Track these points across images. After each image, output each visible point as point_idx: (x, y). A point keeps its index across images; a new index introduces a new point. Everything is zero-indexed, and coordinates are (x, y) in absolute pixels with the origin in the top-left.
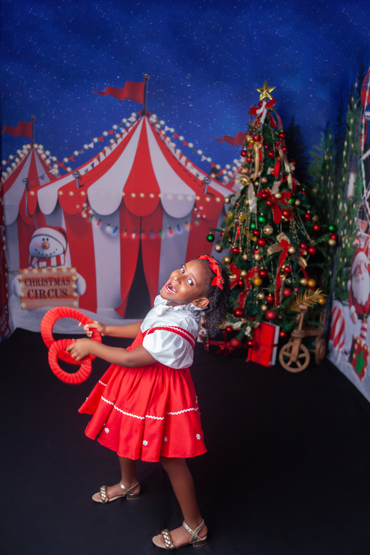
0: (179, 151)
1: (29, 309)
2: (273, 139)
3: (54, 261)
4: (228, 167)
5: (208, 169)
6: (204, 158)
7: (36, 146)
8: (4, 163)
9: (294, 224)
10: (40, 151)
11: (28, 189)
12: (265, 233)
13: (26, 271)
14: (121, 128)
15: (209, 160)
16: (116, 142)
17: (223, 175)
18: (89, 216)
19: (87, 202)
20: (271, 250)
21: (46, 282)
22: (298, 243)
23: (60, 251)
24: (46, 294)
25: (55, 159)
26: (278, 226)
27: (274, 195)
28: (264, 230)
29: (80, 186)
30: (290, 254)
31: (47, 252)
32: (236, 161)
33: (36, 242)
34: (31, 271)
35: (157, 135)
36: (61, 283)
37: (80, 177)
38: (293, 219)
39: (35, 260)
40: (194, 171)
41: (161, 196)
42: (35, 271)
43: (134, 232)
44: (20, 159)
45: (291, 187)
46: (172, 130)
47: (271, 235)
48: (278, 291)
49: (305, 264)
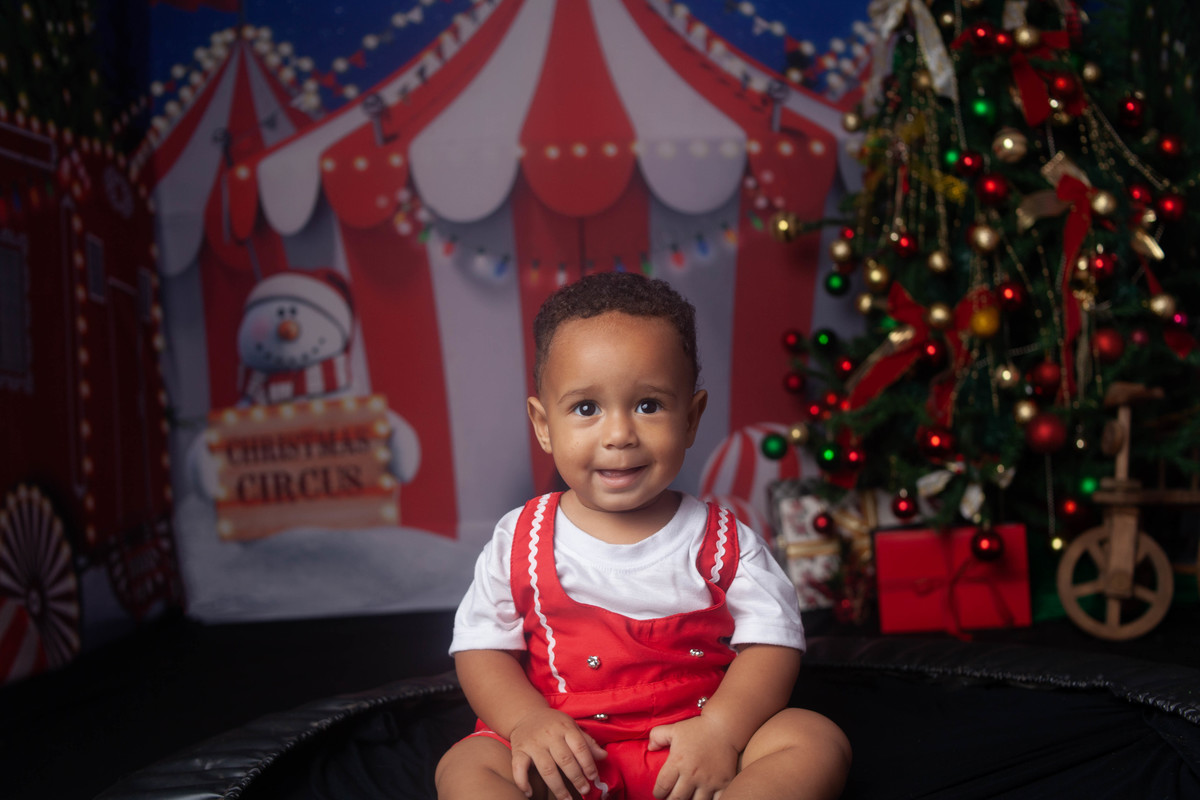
0: (682, 11)
1: (244, 540)
3: (314, 380)
4: (838, 45)
5: (776, 57)
6: (761, 25)
7: (249, 32)
8: (157, 89)
10: (263, 47)
11: (229, 161)
12: (1000, 155)
13: (230, 417)
15: (778, 29)
17: (825, 72)
18: (418, 227)
19: (410, 184)
20: (1027, 213)
21: (294, 446)
22: (1118, 184)
23: (332, 346)
24: (295, 488)
25: (306, 64)
28: (996, 144)
29: (388, 139)
30: (1098, 217)
31: (294, 352)
32: (859, 28)
33: (259, 321)
34: (244, 415)
36: (339, 446)
37: (384, 113)
39: (257, 379)
40: (735, 66)
41: (639, 148)
42: (259, 414)
43: (563, 267)
44: (205, 73)
47: (1024, 161)
48: (1073, 346)
49: (1158, 252)
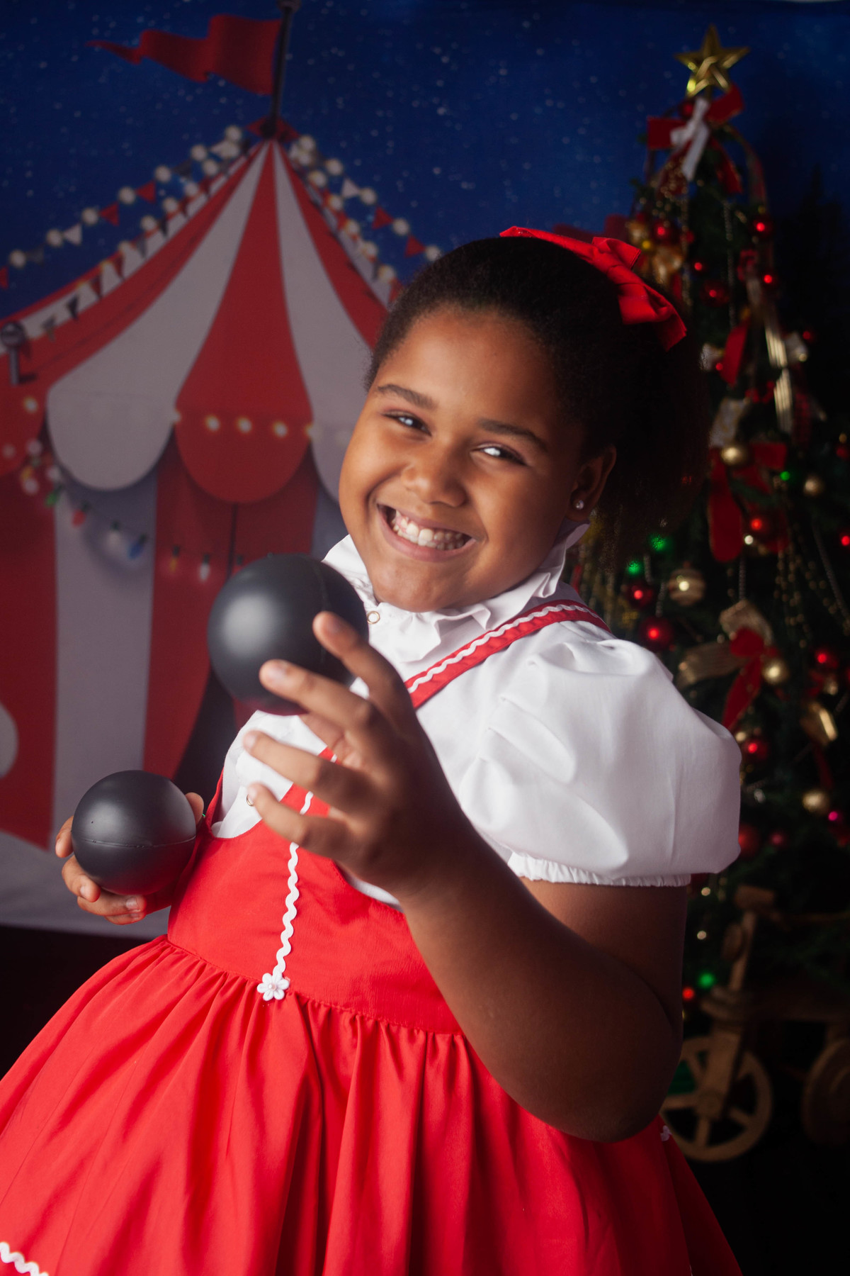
0: (388, 274)
2: (729, 236)
9: (792, 567)
12: (675, 596)
14: (183, 180)
16: (163, 227)
18: (46, 487)
19: (44, 436)
20: (693, 667)
22: (802, 644)
26: (729, 572)
27: (718, 451)
28: (671, 584)
29: (25, 379)
30: (767, 686)
35: (312, 211)
37: (23, 347)
38: (791, 548)
41: (312, 432)
43: (208, 558)
45: (787, 425)
46: (369, 196)
47: (698, 605)
49: (829, 729)
